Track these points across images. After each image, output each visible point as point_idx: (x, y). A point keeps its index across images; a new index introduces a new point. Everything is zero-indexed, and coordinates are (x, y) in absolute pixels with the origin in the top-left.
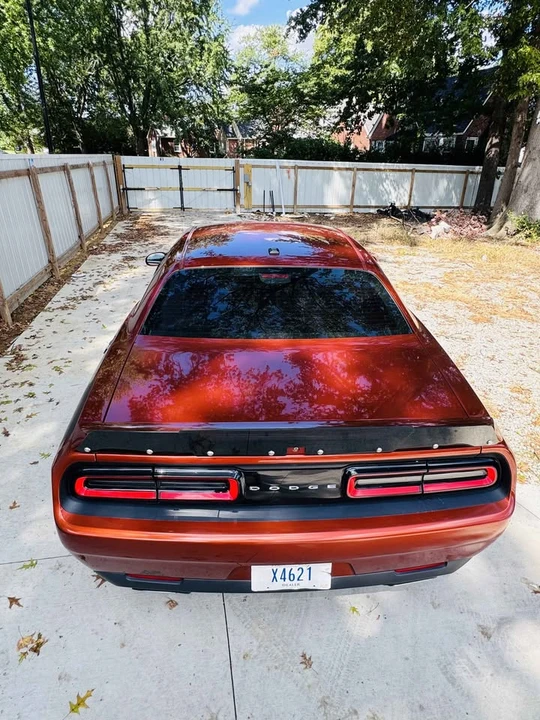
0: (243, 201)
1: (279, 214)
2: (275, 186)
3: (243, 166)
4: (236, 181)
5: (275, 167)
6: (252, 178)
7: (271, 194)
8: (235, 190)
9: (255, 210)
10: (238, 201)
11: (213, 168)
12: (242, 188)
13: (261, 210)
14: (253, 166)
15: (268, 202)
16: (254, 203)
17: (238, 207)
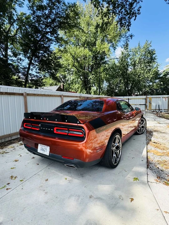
0: (148, 108)
1: (161, 112)
2: (160, 103)
3: (149, 98)
4: (146, 102)
5: (160, 98)
6: (152, 101)
7: (159, 106)
8: (145, 105)
9: (153, 111)
10: (147, 108)
11: (139, 99)
12: (148, 104)
13: (155, 111)
14: (152, 98)
15: (157, 108)
16: (152, 108)
17: (146, 109)
